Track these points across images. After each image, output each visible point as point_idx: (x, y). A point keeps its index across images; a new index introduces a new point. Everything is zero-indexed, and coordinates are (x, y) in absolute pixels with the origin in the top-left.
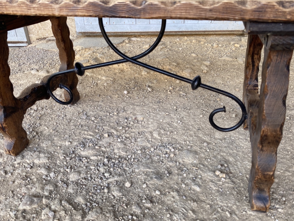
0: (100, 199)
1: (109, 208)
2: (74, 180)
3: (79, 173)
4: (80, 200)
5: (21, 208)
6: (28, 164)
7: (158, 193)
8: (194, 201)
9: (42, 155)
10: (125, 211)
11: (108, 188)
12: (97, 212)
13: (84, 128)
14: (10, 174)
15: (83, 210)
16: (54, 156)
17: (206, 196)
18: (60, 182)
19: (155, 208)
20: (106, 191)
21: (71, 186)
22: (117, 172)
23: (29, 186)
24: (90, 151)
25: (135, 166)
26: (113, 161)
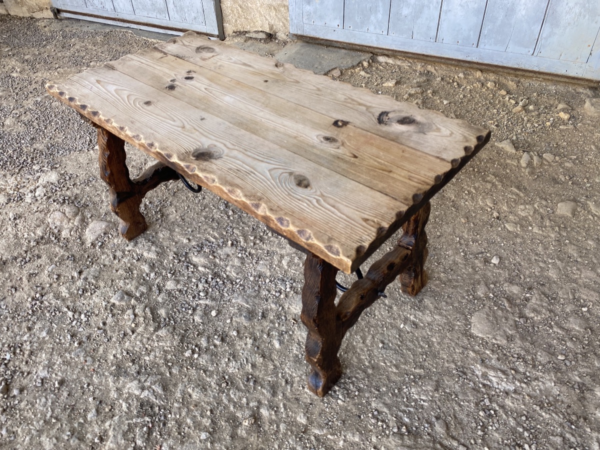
0: (181, 318)
1: (181, 331)
2: (169, 288)
3: (178, 282)
4: (162, 312)
5: (112, 301)
6: (137, 255)
7: (235, 333)
8: (263, 356)
9: (153, 248)
10: (193, 340)
11: (194, 310)
12: (168, 331)
13: (214, 225)
14: (117, 261)
15: (159, 324)
16: (165, 252)
17: (279, 357)
18: (156, 286)
19: (221, 348)
20: (190, 312)
21: (162, 295)
22: (214, 295)
23: (127, 281)
24: (202, 260)
25: (236, 295)
26: (218, 280)
